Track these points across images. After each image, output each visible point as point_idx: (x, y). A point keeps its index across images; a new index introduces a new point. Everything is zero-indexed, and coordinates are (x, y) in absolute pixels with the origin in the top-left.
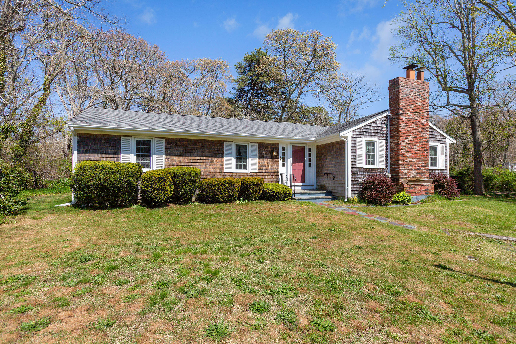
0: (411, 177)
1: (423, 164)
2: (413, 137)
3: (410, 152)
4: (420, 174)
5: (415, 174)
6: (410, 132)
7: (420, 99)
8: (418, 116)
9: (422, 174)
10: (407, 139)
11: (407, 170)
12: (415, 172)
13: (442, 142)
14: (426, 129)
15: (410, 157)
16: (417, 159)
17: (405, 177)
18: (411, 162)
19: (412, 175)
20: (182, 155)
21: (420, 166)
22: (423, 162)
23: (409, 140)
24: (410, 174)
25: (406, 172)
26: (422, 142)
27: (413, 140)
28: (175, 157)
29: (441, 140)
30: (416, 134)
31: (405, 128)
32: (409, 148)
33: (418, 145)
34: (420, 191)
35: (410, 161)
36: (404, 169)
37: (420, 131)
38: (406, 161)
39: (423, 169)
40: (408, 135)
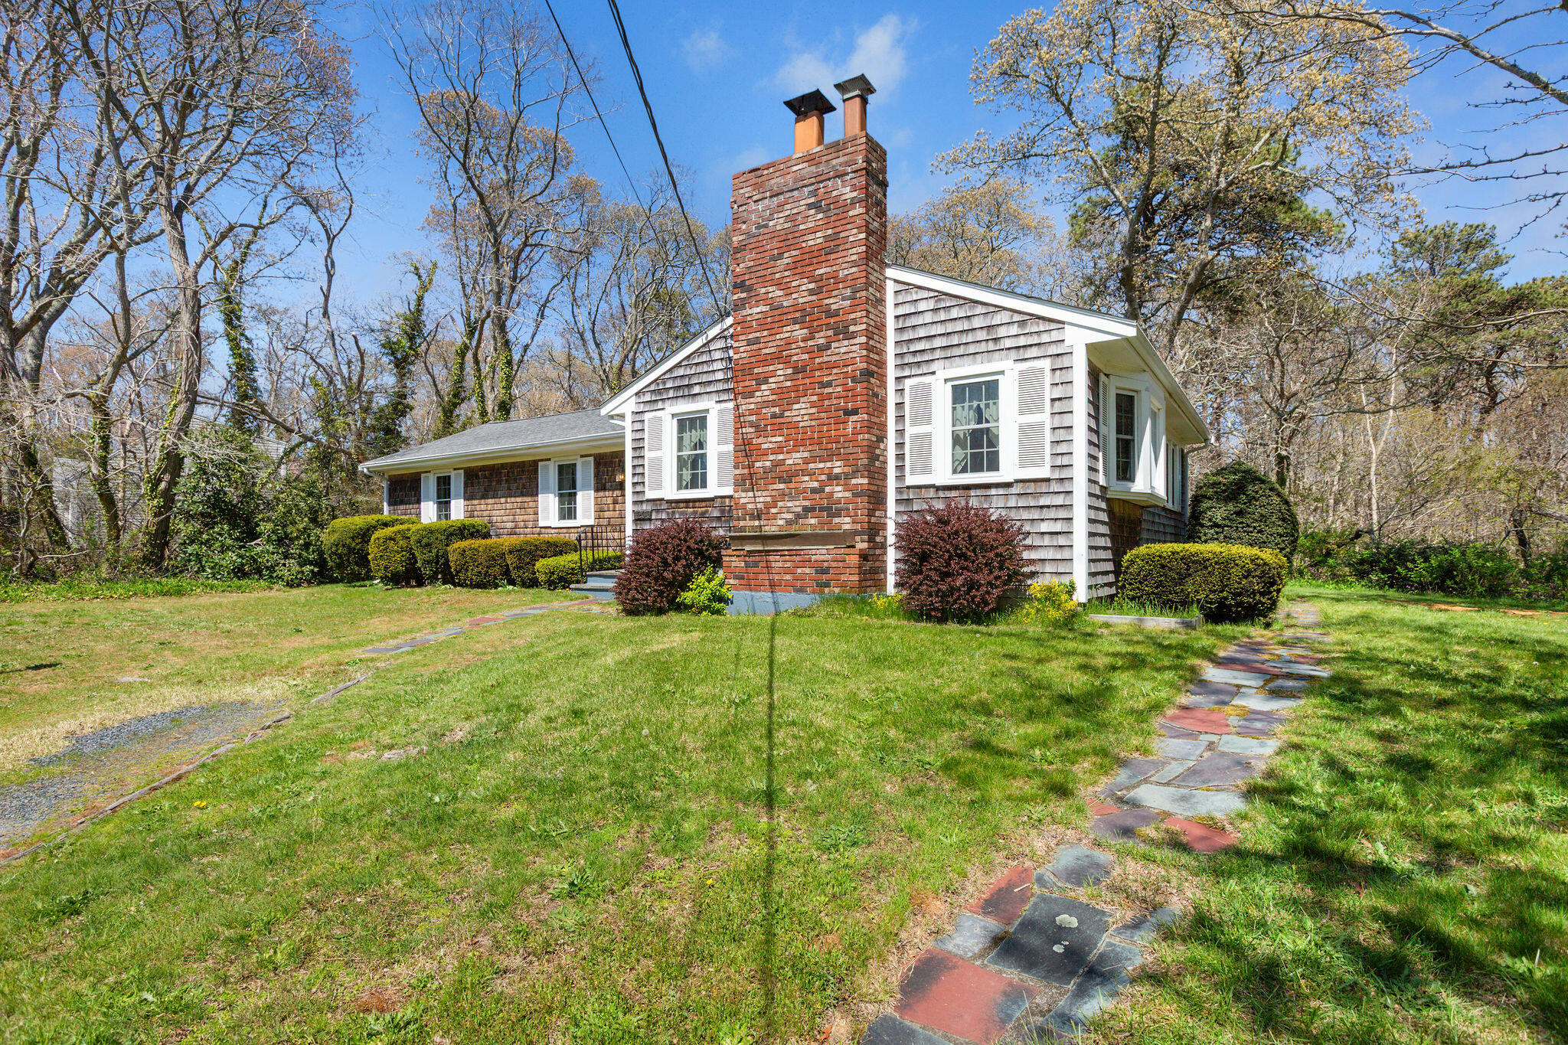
0: (781, 522)
1: (837, 471)
2: (790, 371)
3: (778, 429)
4: (822, 509)
5: (799, 509)
6: (778, 358)
7: (820, 216)
8: (812, 286)
9: (832, 510)
10: (764, 387)
11: (763, 498)
12: (797, 505)
13: (1034, 352)
14: (852, 328)
15: (779, 450)
16: (806, 455)
17: (757, 523)
18: (783, 468)
19: (784, 516)
20: (484, 497)
21: (823, 477)
22: (839, 463)
23: (774, 386)
24: (773, 511)
25: (759, 506)
26: (829, 384)
27: (789, 384)
28: (476, 502)
29: (1022, 341)
30: (806, 356)
31: (754, 347)
32: (774, 416)
33: (815, 398)
34: (788, 577)
35: (777, 464)
36: (751, 494)
37: (822, 341)
38: (758, 464)
39: (840, 488)
40: (766, 369)
